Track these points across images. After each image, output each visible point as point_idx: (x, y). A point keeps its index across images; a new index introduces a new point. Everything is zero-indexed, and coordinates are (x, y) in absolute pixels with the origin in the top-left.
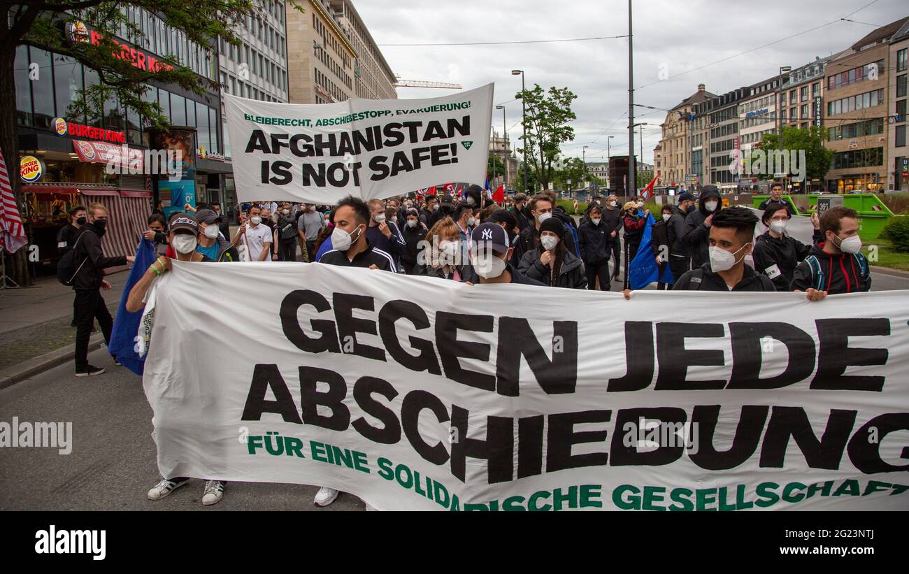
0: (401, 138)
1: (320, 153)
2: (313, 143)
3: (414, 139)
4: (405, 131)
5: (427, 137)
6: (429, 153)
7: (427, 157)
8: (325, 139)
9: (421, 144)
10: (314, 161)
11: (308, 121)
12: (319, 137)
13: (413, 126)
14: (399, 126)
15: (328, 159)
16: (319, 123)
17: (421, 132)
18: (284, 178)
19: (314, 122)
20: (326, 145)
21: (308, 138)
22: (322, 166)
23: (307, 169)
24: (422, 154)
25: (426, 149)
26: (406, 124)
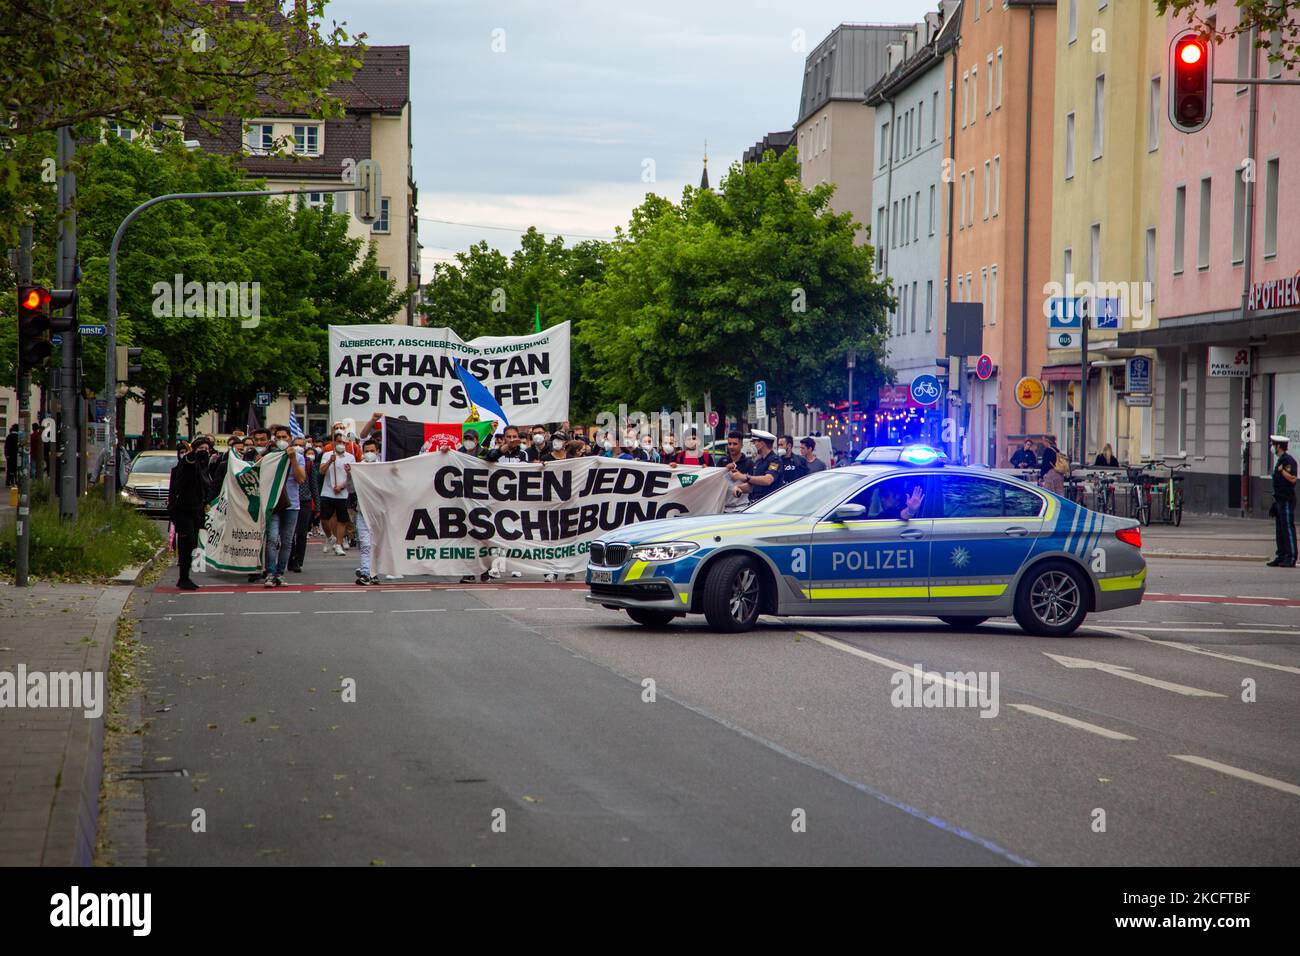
0: (485, 373)
1: (399, 372)
2: (393, 362)
3: (497, 375)
4: (490, 368)
5: (510, 374)
6: (510, 391)
7: (508, 395)
8: (406, 359)
9: (504, 380)
10: (391, 380)
11: (391, 340)
12: (400, 357)
13: (498, 363)
14: (485, 363)
15: (405, 378)
16: (401, 342)
17: (504, 369)
18: (361, 398)
19: (396, 342)
20: (406, 365)
21: (389, 358)
22: (398, 385)
23: (384, 387)
24: (504, 391)
25: (508, 387)
26: (492, 362)
